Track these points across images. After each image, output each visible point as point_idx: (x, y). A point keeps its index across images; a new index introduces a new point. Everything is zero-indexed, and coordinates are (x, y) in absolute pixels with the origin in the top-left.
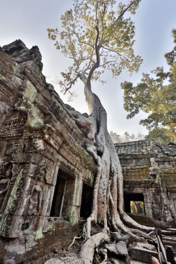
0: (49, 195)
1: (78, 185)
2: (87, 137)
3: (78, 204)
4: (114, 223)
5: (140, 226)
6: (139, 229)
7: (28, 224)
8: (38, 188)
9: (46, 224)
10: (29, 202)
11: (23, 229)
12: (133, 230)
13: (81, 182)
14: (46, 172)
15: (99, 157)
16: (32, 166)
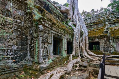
0: (51, 48)
1: (65, 42)
3: (65, 49)
4: (83, 55)
5: (96, 55)
7: (45, 58)
8: (46, 46)
9: (52, 58)
10: (43, 51)
14: (47, 39)
16: (40, 38)
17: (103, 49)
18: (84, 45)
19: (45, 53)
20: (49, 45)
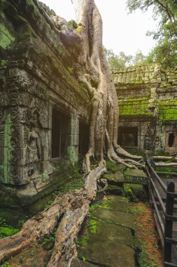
0: (47, 139)
1: (75, 124)
2: (77, 61)
3: (76, 144)
4: (109, 156)
5: (132, 156)
6: (131, 158)
7: (32, 170)
10: (28, 151)
11: (29, 175)
12: (125, 160)
13: (77, 121)
14: (38, 115)
15: (94, 88)
17: (142, 143)
18: (112, 134)
19: (32, 155)
20: (43, 133)
